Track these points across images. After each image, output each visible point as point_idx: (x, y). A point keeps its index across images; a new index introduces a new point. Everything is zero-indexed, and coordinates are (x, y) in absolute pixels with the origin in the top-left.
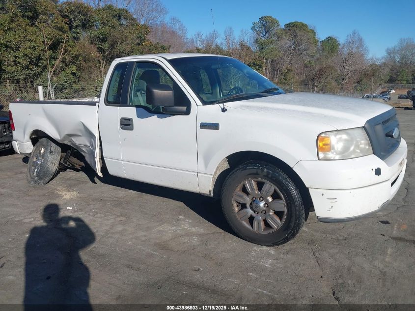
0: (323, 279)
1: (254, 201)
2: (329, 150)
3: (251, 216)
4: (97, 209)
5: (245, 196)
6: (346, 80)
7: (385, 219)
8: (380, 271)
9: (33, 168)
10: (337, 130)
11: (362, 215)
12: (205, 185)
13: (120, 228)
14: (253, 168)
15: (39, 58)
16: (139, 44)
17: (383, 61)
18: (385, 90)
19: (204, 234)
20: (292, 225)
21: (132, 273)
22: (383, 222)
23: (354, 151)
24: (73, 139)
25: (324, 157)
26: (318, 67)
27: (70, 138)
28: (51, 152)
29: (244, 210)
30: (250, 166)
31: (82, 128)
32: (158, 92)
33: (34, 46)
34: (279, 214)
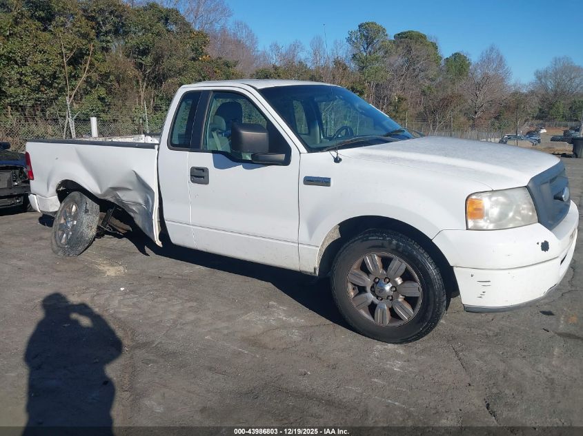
0: (472, 388)
1: (377, 283)
2: (481, 217)
3: (372, 303)
4: (156, 290)
5: (365, 276)
6: (479, 114)
7: (546, 308)
8: (546, 377)
9: (60, 232)
10: (493, 191)
11: (523, 304)
12: (308, 261)
13: (191, 317)
14: (377, 239)
15: (54, 76)
16: (194, 59)
17: (531, 88)
18: (533, 129)
19: (307, 327)
20: (429, 315)
21: (217, 377)
22: (544, 313)
23: (513, 219)
24: (120, 194)
25: (475, 226)
26: (441, 95)
27: (115, 192)
28: (87, 211)
29: (363, 295)
30: (373, 236)
31: (134, 179)
32: (246, 134)
33: (48, 60)
34: (411, 301)
